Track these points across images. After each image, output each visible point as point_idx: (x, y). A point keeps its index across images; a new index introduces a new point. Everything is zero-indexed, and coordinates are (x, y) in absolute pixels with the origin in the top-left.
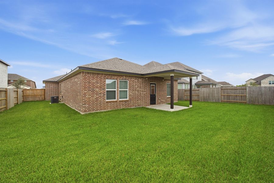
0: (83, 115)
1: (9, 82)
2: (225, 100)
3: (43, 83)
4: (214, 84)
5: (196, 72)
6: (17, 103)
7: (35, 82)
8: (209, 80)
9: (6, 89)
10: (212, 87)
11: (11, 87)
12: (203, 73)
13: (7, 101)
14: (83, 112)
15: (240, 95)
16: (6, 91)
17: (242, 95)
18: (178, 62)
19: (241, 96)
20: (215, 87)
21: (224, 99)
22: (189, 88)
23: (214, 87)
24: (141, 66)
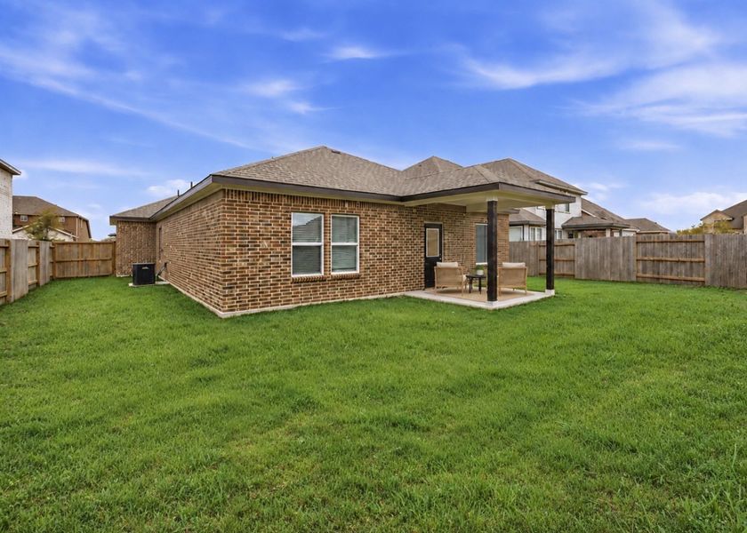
0: (227, 319)
1: (17, 222)
2: (647, 275)
3: (112, 223)
4: (617, 226)
5: (565, 191)
6: (37, 284)
7: (87, 222)
8: (602, 213)
9: (8, 241)
10: (612, 235)
11: (21, 235)
12: (586, 194)
13: (9, 276)
14: (224, 311)
15: (689, 259)
16: (6, 247)
17: (693, 260)
18: (508, 160)
19: (691, 262)
20: (621, 234)
21: (644, 271)
22: (544, 238)
23: (616, 235)
24: (398, 171)
